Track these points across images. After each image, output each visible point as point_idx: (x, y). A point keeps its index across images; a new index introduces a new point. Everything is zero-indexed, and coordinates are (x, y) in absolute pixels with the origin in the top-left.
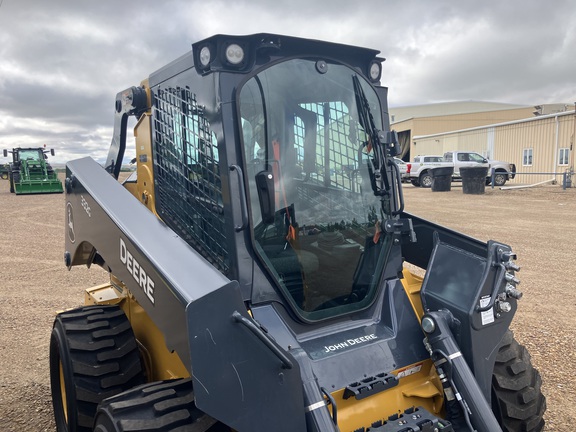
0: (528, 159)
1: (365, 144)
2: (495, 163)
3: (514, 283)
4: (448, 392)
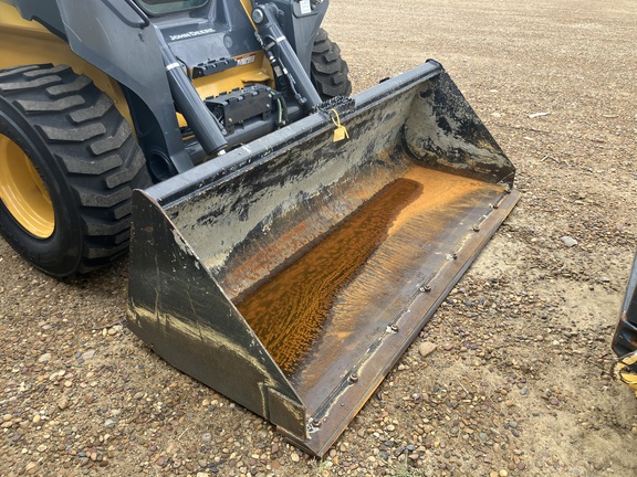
4: (277, 69)
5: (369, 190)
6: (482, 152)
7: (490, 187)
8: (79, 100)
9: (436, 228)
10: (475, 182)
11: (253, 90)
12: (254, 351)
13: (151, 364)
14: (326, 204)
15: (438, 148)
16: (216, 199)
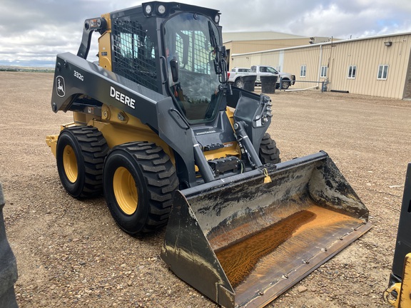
0: (303, 73)
1: (212, 51)
2: (283, 73)
3: (270, 111)
4: (243, 150)
5: (286, 213)
6: (350, 200)
7: (355, 220)
8: (157, 156)
9: (319, 236)
10: (347, 216)
11: (230, 158)
12: (215, 266)
13: (168, 275)
14: (261, 216)
15: (326, 196)
16: (207, 202)
